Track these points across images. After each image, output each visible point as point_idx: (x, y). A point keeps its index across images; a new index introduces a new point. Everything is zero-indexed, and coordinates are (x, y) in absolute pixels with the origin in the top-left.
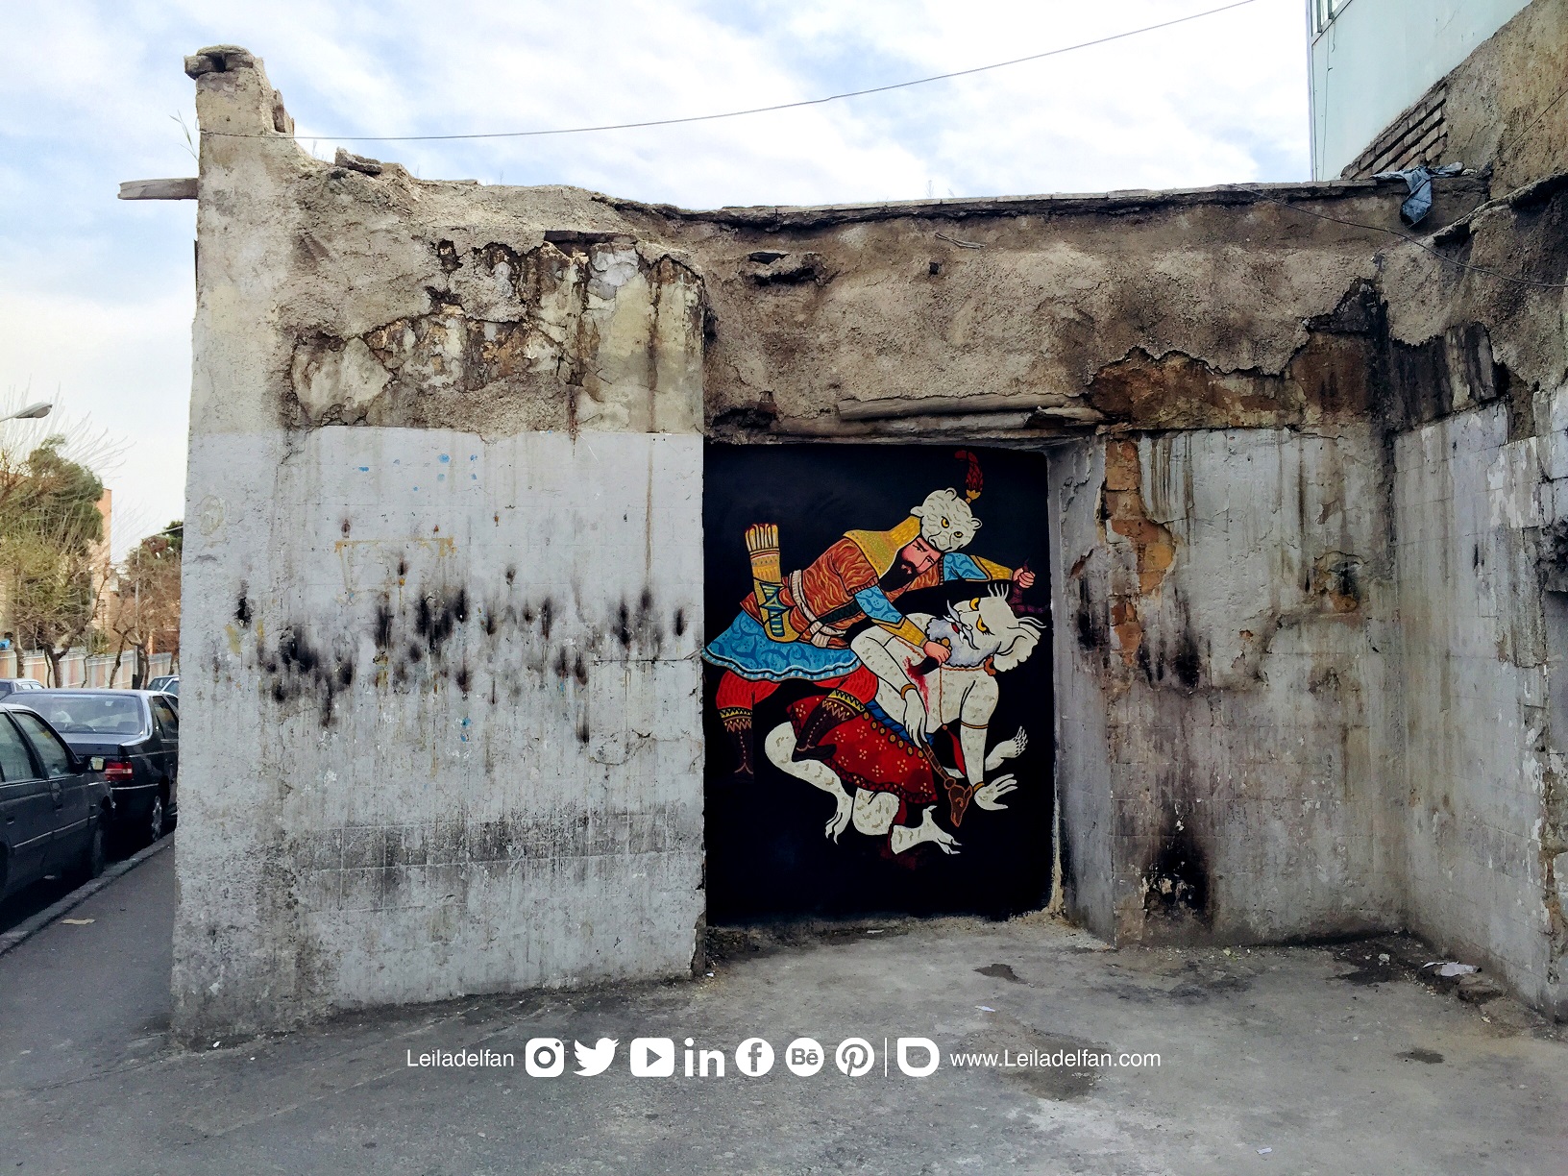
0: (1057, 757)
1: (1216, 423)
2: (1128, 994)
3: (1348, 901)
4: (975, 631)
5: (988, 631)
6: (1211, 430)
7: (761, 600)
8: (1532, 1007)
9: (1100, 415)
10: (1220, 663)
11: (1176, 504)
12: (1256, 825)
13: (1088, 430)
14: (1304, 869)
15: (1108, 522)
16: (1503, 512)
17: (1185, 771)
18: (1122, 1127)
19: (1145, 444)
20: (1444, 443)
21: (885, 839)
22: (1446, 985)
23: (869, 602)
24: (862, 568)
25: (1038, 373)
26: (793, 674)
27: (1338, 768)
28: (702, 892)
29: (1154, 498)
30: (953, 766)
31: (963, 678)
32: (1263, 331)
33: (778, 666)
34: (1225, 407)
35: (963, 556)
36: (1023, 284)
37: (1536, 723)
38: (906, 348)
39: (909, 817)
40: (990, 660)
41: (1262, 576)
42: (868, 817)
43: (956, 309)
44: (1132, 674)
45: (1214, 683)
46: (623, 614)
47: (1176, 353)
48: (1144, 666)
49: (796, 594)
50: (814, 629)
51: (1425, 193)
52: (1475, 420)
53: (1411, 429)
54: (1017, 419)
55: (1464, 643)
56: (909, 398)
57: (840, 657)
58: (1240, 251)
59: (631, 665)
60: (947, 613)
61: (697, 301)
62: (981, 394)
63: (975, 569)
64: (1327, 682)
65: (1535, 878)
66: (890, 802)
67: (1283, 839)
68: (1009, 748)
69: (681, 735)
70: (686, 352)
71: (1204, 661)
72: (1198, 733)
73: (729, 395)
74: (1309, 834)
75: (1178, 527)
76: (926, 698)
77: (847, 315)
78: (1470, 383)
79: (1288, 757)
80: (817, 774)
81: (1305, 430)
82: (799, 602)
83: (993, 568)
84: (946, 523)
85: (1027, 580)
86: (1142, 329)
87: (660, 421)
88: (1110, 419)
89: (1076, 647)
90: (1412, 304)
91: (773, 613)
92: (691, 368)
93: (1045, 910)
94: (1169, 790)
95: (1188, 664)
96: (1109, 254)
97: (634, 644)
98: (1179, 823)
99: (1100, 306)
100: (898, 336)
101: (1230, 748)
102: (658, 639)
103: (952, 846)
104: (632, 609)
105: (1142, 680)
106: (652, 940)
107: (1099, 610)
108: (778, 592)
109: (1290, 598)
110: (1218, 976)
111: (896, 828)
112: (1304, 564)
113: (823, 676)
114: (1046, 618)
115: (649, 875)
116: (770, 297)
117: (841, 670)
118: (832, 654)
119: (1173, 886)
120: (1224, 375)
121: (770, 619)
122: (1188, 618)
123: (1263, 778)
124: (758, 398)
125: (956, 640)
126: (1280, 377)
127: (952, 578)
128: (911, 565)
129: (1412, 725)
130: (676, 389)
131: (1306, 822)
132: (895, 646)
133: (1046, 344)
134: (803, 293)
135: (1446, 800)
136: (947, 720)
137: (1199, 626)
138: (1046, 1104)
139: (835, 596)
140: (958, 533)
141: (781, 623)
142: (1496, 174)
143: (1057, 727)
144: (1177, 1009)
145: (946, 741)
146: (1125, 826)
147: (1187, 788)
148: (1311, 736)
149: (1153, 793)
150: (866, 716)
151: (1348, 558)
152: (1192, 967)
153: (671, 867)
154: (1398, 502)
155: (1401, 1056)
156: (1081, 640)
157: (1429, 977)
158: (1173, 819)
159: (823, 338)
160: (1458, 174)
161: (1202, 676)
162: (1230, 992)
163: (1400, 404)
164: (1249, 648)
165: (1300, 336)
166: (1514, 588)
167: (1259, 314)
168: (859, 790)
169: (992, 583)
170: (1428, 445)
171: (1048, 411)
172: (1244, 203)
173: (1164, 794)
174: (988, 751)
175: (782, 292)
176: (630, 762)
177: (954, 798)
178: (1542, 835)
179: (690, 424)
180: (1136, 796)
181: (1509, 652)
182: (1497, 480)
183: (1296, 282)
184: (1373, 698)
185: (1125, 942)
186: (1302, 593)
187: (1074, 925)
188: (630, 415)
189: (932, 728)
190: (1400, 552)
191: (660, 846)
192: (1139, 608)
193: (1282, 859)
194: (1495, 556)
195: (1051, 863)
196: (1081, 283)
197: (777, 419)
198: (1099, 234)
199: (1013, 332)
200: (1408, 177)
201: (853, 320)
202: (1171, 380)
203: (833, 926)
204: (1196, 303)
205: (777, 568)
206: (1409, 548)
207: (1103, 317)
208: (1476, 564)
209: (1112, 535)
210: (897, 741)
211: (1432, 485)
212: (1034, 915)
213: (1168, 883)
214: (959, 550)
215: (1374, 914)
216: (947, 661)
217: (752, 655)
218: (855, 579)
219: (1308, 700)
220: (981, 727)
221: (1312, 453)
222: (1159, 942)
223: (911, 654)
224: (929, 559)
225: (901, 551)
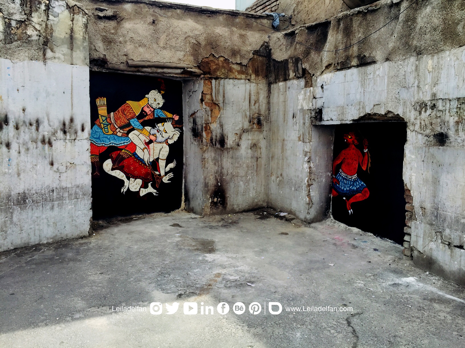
0: (184, 168)
1: (231, 77)
2: (211, 227)
3: (256, 200)
4: (163, 132)
5: (166, 132)
6: (230, 79)
7: (101, 121)
8: (303, 221)
9: (202, 72)
10: (230, 141)
11: (221, 99)
12: (237, 183)
13: (198, 76)
14: (247, 193)
15: (204, 103)
16: (302, 105)
17: (221, 170)
18: (228, 257)
19: (213, 81)
20: (286, 87)
22: (282, 218)
23: (134, 123)
24: (131, 112)
25: (186, 58)
26: (111, 144)
27: (255, 168)
28: (91, 210)
29: (215, 96)
30: (157, 171)
31: (159, 146)
32: (243, 53)
33: (107, 142)
34: (233, 73)
35: (160, 110)
36: (181, 30)
37: (308, 156)
38: (147, 46)
39: (145, 186)
40: (167, 141)
41: (240, 119)
42: (133, 186)
43: (161, 35)
44: (209, 145)
45: (228, 147)
46: (64, 124)
47: (222, 56)
48: (212, 142)
49: (112, 120)
50: (117, 131)
51: (278, 20)
52: (295, 82)
53: (276, 83)
54: (179, 71)
55: (289, 137)
56: (149, 62)
57: (125, 139)
58: (236, 29)
59: (67, 141)
60: (156, 127)
61: (86, 22)
62: (170, 62)
63: (163, 114)
64: (254, 146)
65: (305, 191)
66: (139, 182)
67: (243, 186)
68: (172, 165)
69: (84, 163)
70: (83, 39)
71: (226, 141)
72: (225, 160)
73: (92, 54)
74: (248, 185)
75: (221, 105)
76: (150, 151)
77: (129, 33)
78: (295, 72)
79: (245, 165)
80: (119, 174)
81: (252, 81)
82: (113, 122)
83: (168, 114)
84: (155, 100)
85: (177, 118)
86: (213, 48)
87: (75, 61)
88: (205, 73)
89: (192, 137)
90: (278, 50)
91: (105, 126)
92: (85, 44)
93: (180, 209)
94: (217, 175)
95: (222, 141)
96: (203, 25)
97: (68, 134)
98: (219, 184)
99: (202, 40)
100: (145, 41)
101: (232, 164)
102: (76, 133)
103: (156, 193)
104: (67, 123)
105: (211, 146)
106: (76, 226)
107: (200, 127)
108: (106, 119)
109: (246, 125)
110: (230, 221)
111: (141, 189)
112: (250, 116)
113: (120, 145)
114: (181, 129)
115: (74, 206)
116: (102, 23)
118: (123, 138)
119: (217, 200)
120: (233, 64)
121: (104, 127)
122: (223, 130)
123: (239, 171)
124: (102, 56)
125: (158, 135)
126: (246, 66)
127: (157, 117)
128: (145, 112)
129: (272, 157)
130: (80, 51)
131: (248, 182)
132: (141, 136)
133: (188, 50)
134: (112, 24)
135: (281, 175)
136: (155, 158)
137: (225, 132)
138: (207, 255)
139: (123, 121)
140: (159, 103)
141: (108, 128)
142: (293, 17)
143: (184, 159)
144: (225, 230)
145: (155, 164)
146: (206, 185)
147: (221, 174)
148: (250, 160)
149: (213, 176)
150: (133, 157)
151: (259, 115)
152: (223, 220)
153: (82, 204)
154: (271, 101)
155: (280, 234)
156: (193, 135)
157: (278, 217)
158: (218, 182)
159: (121, 39)
160: (284, 16)
161: (225, 145)
162: (235, 224)
163: (273, 76)
164: (237, 138)
165: (251, 55)
166: (304, 124)
167: (242, 48)
168: (131, 179)
169: (168, 118)
170: (281, 88)
171: (188, 69)
172: (236, 16)
173: (216, 176)
174: (166, 167)
175: (106, 22)
176: (68, 172)
177: (157, 180)
178: (308, 181)
179: (85, 63)
180: (209, 177)
181: (302, 139)
182: (301, 97)
183: (250, 40)
184: (264, 150)
185: (206, 215)
186: (249, 123)
187: (189, 212)
188: (64, 58)
189: (151, 160)
190: (271, 114)
191: (78, 197)
192: (211, 127)
193: (242, 191)
194: (299, 116)
195: (182, 196)
196: (197, 33)
197: (107, 64)
198: (199, 18)
199: (178, 45)
200: (274, 15)
201: (131, 34)
202: (221, 64)
203: (123, 218)
204: (226, 43)
205: (106, 111)
206: (274, 113)
207: (203, 43)
208: (293, 117)
209: (204, 106)
210: (142, 164)
211: (282, 98)
212: (177, 210)
213: (216, 199)
214: (159, 108)
215: (261, 203)
216: (155, 141)
217: (99, 138)
218: (129, 116)
219: (249, 151)
220: (164, 160)
221: (252, 87)
222: (214, 214)
223: (146, 139)
224: (151, 110)
225: (143, 108)
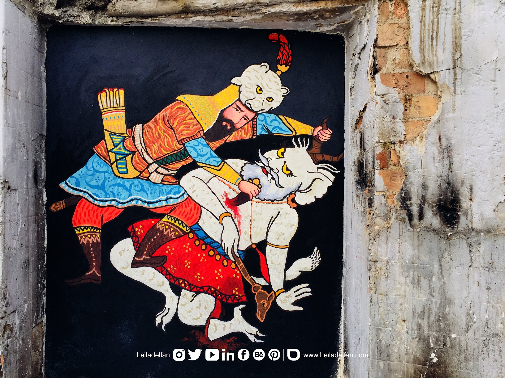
4: (281, 174)
7: (110, 146)
11: (443, 55)
15: (377, 76)
21: (203, 329)
23: (195, 150)
24: (191, 123)
26: (133, 203)
29: (422, 50)
30: (260, 276)
31: (272, 209)
33: (122, 197)
35: (273, 116)
39: (223, 313)
40: (292, 196)
42: (190, 312)
45: (475, 226)
48: (406, 207)
49: (137, 143)
50: (151, 169)
57: (171, 190)
60: (258, 159)
63: (282, 126)
66: (208, 301)
68: (306, 264)
72: (456, 273)
75: (444, 76)
76: (239, 223)
80: (151, 278)
82: (140, 148)
83: (297, 125)
84: (260, 90)
85: (325, 135)
89: (355, 187)
91: (119, 157)
95: (449, 207)
98: (433, 355)
101: (489, 289)
103: (257, 337)
107: (370, 156)
108: (123, 141)
111: (212, 321)
114: (340, 165)
117: (172, 200)
118: (165, 188)
121: (116, 160)
122: (451, 164)
125: (264, 179)
127: (264, 133)
128: (231, 122)
132: (215, 184)
136: (256, 240)
137: (462, 171)
139: (168, 145)
140: (270, 98)
141: (126, 164)
145: (254, 257)
146: (382, 352)
147: (443, 323)
150: (191, 235)
158: (427, 350)
168: (184, 291)
169: (296, 137)
173: (419, 327)
174: (288, 266)
177: (259, 300)
180: (393, 326)
189: (244, 246)
197: (111, 1)
205: (123, 123)
209: (381, 88)
210: (215, 256)
214: (270, 111)
216: (257, 196)
217: (102, 187)
218: (185, 132)
220: (283, 247)
223: (228, 190)
224: (245, 118)
225: (223, 111)
